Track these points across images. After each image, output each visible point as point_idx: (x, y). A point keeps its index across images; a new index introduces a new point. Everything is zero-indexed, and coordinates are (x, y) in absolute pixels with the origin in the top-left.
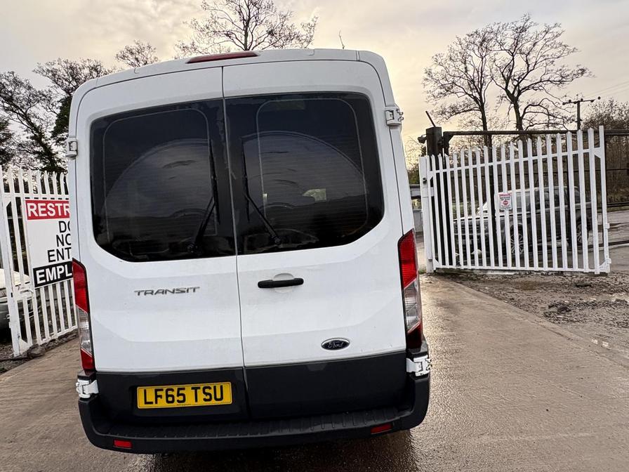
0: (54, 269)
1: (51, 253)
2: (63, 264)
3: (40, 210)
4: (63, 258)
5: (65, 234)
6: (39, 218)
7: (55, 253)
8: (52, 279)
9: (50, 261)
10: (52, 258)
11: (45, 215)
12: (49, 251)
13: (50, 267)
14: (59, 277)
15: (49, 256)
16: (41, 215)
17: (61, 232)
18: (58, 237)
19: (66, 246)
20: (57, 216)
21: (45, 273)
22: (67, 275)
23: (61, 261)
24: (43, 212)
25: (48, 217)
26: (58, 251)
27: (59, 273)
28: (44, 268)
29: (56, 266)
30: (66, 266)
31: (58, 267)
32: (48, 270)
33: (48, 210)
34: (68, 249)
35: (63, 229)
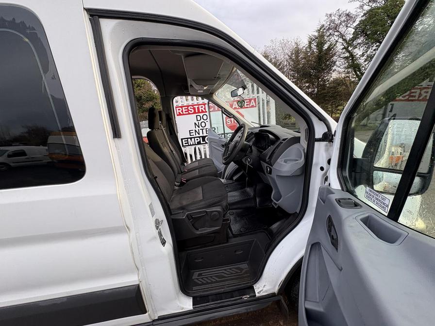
0: (193, 139)
1: (191, 132)
2: (199, 137)
3: (184, 110)
4: (199, 134)
5: (200, 122)
6: (183, 114)
7: (194, 131)
8: (192, 144)
9: (190, 135)
10: (191, 134)
11: (187, 113)
12: (190, 131)
13: (191, 138)
14: (196, 143)
15: (190, 133)
16: (184, 113)
17: (197, 121)
18: (195, 124)
19: (201, 128)
20: (195, 113)
21: (188, 141)
22: (202, 142)
23: (197, 135)
24: (185, 112)
25: (189, 114)
26: (195, 131)
27: (196, 141)
28: (187, 138)
29: (194, 138)
30: (201, 138)
31: (196, 139)
32: (189, 140)
33: (188, 110)
34: (202, 129)
35: (199, 119)
